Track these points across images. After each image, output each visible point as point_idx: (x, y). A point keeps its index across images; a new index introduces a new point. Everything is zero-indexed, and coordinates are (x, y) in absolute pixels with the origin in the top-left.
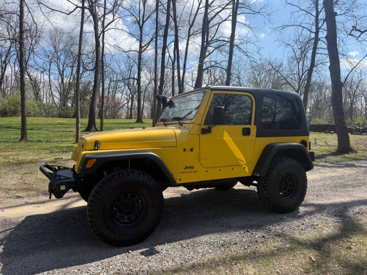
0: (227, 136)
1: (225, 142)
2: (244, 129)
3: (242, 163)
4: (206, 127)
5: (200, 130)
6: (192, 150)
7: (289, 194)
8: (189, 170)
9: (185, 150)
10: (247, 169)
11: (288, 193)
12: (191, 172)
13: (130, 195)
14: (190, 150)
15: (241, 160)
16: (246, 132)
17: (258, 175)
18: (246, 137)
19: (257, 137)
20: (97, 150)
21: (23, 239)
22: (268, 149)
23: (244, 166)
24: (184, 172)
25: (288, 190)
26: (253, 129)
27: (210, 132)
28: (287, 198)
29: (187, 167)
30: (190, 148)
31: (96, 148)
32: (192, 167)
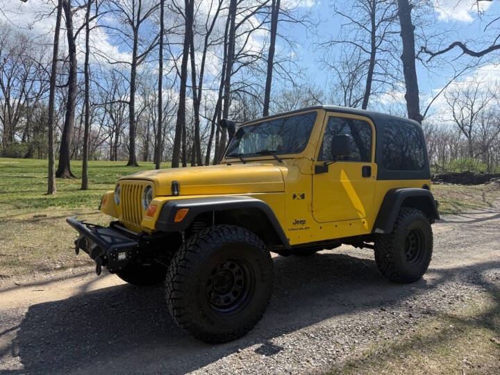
0: (345, 175)
1: (343, 186)
2: (364, 167)
3: (361, 216)
4: (321, 163)
5: (314, 168)
6: (303, 197)
7: (413, 258)
8: (299, 226)
9: (295, 196)
10: (366, 225)
11: (411, 256)
12: (302, 229)
14: (301, 196)
15: (361, 212)
16: (367, 172)
17: (382, 232)
18: (368, 180)
19: (377, 179)
20: (178, 195)
21: (48, 344)
22: (391, 196)
23: (363, 220)
24: (293, 229)
25: (411, 252)
26: (374, 167)
27: (327, 171)
28: (413, 261)
29: (297, 222)
30: (301, 194)
31: (176, 193)
32: (303, 222)
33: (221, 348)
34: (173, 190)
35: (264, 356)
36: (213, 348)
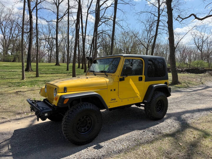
0: (132, 81)
1: (131, 85)
2: (139, 77)
3: (138, 95)
4: (122, 77)
5: (119, 79)
6: (115, 90)
8: (113, 101)
9: (111, 90)
10: (140, 99)
11: (159, 110)
12: (114, 102)
13: (85, 117)
16: (141, 79)
17: (146, 102)
18: (141, 82)
19: (145, 81)
20: (66, 92)
21: (21, 145)
22: (151, 87)
23: (139, 97)
24: (111, 102)
25: (159, 108)
26: (144, 77)
27: (124, 80)
28: (159, 112)
29: (112, 100)
30: (114, 89)
31: (65, 91)
32: (115, 99)
33: (82, 147)
34: (64, 90)
35: (96, 150)
36: (79, 147)
